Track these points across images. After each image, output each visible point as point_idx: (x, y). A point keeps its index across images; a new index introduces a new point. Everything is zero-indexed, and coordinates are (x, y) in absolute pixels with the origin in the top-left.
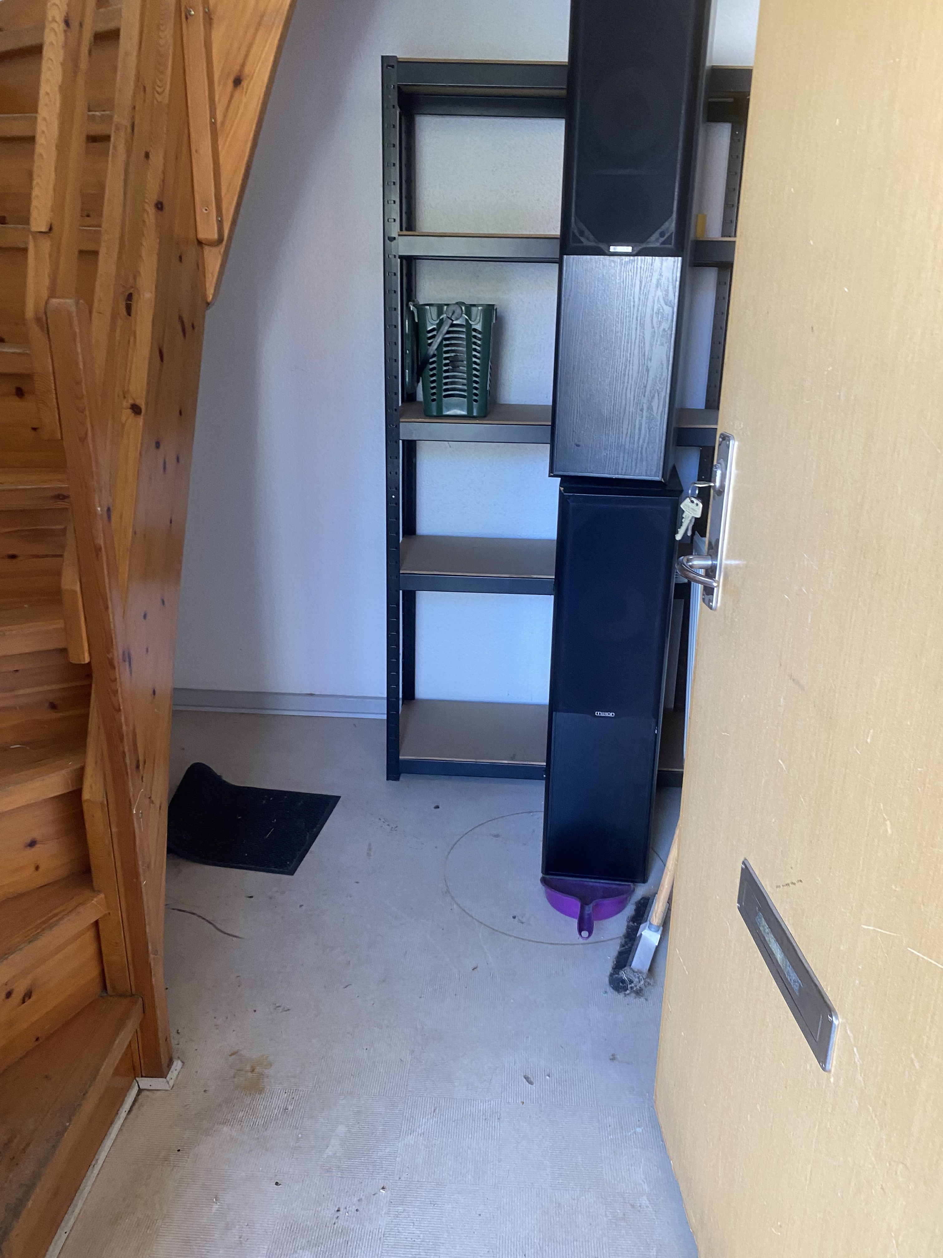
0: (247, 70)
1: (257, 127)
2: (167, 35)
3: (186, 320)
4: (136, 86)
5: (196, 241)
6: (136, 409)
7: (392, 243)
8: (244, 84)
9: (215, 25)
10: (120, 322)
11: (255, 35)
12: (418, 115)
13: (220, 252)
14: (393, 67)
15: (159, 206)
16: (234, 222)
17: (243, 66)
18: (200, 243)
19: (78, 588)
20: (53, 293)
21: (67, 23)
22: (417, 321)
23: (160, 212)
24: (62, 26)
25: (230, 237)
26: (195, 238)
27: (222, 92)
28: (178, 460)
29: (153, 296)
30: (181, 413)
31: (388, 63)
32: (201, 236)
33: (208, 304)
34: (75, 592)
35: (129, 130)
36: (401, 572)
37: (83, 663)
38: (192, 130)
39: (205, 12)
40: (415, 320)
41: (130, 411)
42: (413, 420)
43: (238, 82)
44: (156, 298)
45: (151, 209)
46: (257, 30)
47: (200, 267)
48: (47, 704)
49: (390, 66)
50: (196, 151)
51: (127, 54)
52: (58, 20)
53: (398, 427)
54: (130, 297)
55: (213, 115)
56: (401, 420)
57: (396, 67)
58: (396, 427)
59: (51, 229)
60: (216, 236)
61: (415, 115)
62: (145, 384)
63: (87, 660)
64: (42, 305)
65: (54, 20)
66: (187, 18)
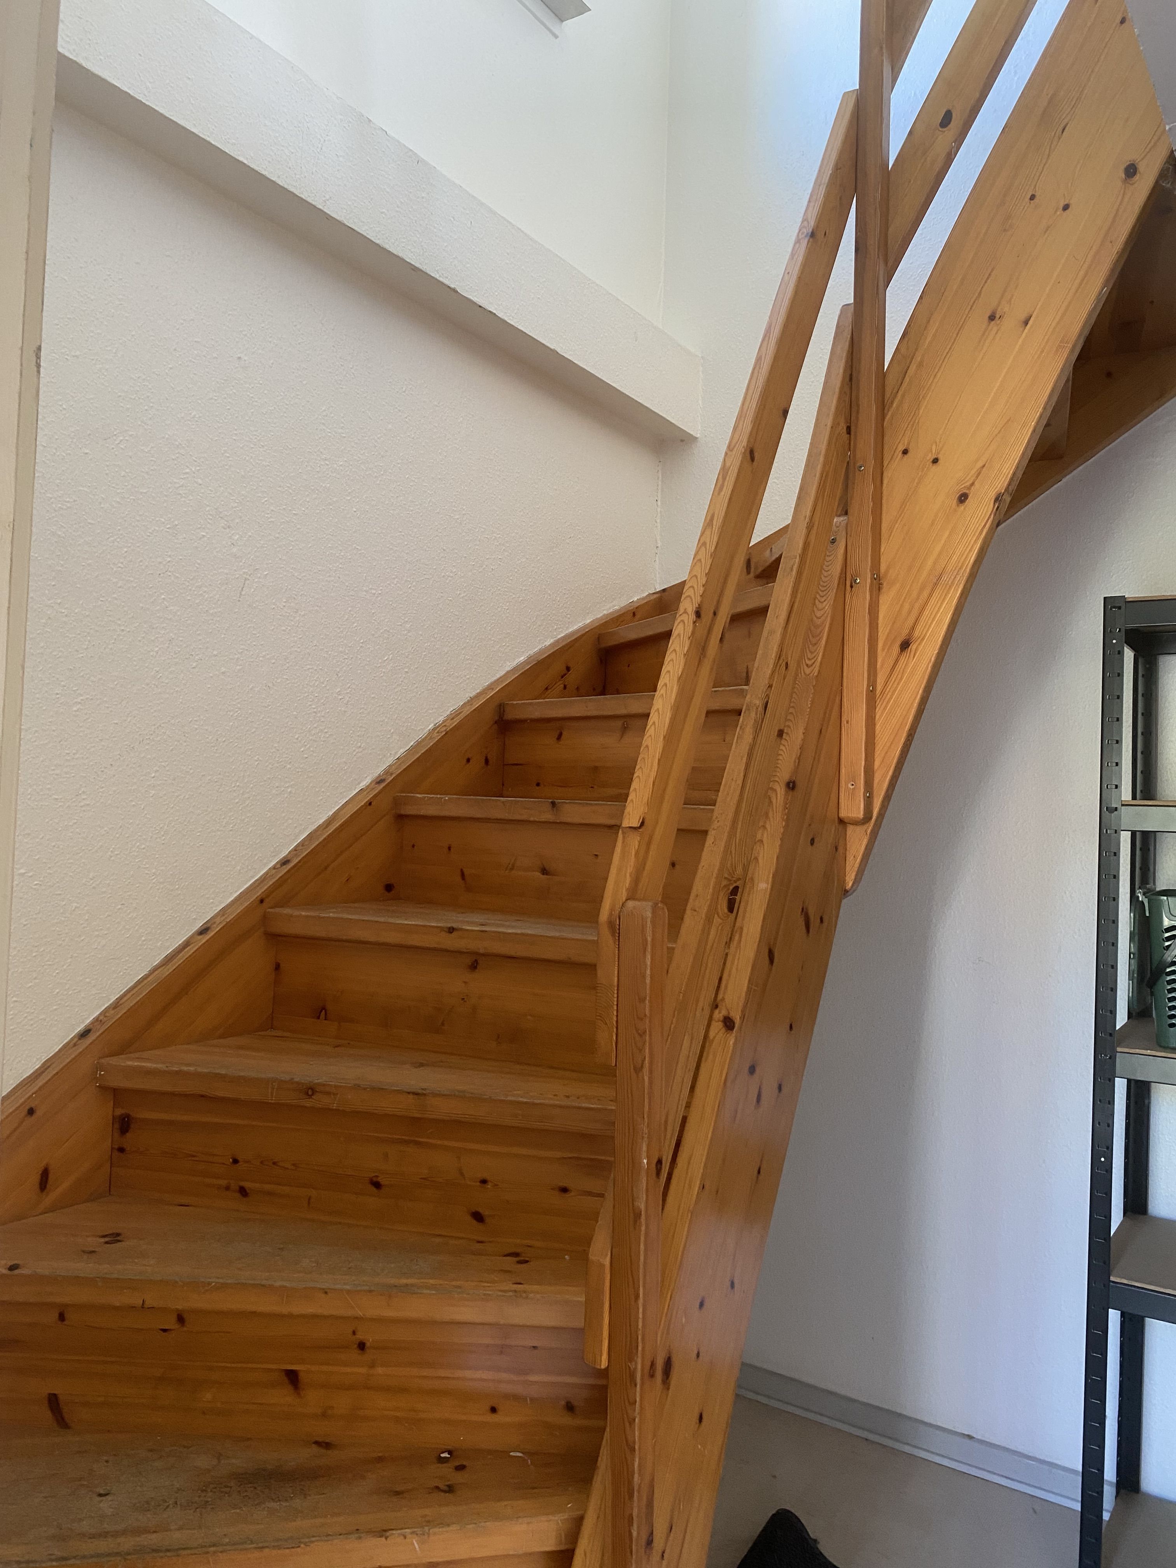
0: (917, 633)
1: (924, 691)
2: (825, 607)
3: (812, 912)
4: (776, 664)
5: (836, 820)
6: (728, 1024)
7: (1113, 815)
8: (913, 647)
9: (884, 590)
10: (717, 920)
11: (930, 595)
12: (1161, 656)
13: (866, 831)
14: (1119, 608)
15: (791, 786)
16: (888, 797)
17: (913, 628)
18: (841, 821)
19: (607, 1262)
20: (632, 896)
21: (698, 614)
22: (1147, 915)
23: (791, 793)
24: (693, 617)
25: (881, 815)
26: (836, 817)
27: (885, 657)
28: (780, 1088)
29: (769, 887)
30: (791, 1027)
31: (1112, 605)
32: (843, 814)
33: (846, 891)
34: (602, 1266)
35: (761, 709)
36: (1112, 1279)
37: (599, 1367)
38: (845, 700)
39: (873, 579)
40: (1145, 914)
41: (721, 1025)
42: (1138, 1051)
43: (905, 645)
44: (772, 889)
45: (780, 790)
46: (933, 591)
47: (838, 849)
48: (563, 1403)
49: (1115, 607)
50: (847, 722)
51: (771, 632)
52: (690, 613)
53: (1113, 1058)
54: (735, 891)
55: (872, 682)
56: (1119, 1049)
57: (1123, 607)
58: (1110, 1058)
59: (642, 824)
60: (861, 815)
61: (1158, 656)
62: (744, 994)
63: (604, 1364)
64: (618, 907)
65: (685, 612)
66: (852, 587)
